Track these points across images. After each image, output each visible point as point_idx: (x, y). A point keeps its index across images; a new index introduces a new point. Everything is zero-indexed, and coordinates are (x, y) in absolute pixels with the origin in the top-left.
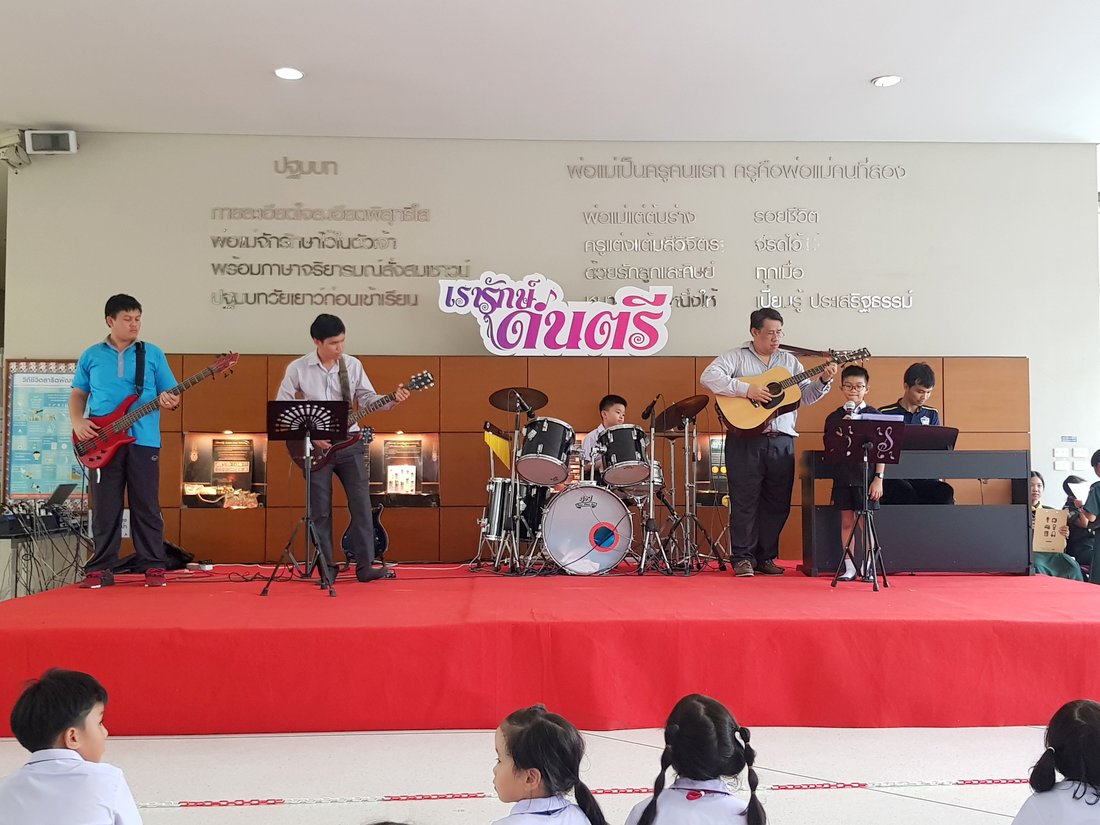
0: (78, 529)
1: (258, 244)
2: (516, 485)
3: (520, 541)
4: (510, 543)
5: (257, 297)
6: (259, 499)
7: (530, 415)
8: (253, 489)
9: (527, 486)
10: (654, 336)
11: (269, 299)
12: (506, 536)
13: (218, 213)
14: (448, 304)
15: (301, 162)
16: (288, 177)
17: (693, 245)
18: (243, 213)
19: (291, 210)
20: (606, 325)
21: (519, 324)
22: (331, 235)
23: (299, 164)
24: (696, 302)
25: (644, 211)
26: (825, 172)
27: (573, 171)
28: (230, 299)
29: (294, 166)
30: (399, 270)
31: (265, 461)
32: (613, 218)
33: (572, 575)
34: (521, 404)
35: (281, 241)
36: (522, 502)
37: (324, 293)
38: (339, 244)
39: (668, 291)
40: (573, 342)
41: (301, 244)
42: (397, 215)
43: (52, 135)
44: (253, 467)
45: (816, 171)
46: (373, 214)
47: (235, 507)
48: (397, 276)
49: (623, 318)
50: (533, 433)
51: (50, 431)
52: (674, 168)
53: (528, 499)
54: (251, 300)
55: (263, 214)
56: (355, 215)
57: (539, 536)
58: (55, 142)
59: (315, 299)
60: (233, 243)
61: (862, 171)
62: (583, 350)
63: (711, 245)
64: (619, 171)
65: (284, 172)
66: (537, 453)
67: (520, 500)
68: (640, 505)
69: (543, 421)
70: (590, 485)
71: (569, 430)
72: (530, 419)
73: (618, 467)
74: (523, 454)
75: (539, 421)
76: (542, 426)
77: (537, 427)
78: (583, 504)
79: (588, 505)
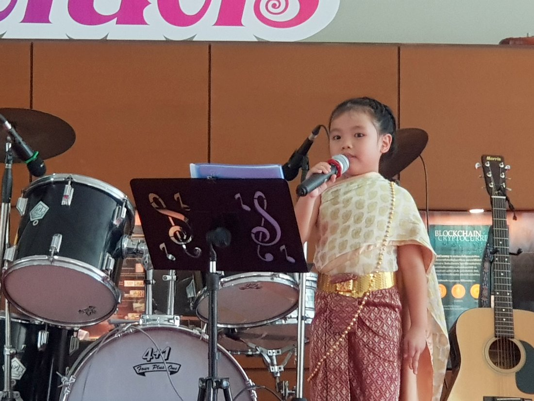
7: (35, 170)
9: (26, 326)
36: (16, 362)
50: (41, 210)
53: (30, 355)
66: (49, 254)
67: (12, 356)
68: (276, 369)
69: (61, 184)
70: (167, 324)
71: (119, 203)
72: (35, 179)
73: (226, 285)
74: (18, 255)
75: (56, 183)
76: (61, 195)
77: (50, 197)
78: (151, 367)
79: (161, 369)
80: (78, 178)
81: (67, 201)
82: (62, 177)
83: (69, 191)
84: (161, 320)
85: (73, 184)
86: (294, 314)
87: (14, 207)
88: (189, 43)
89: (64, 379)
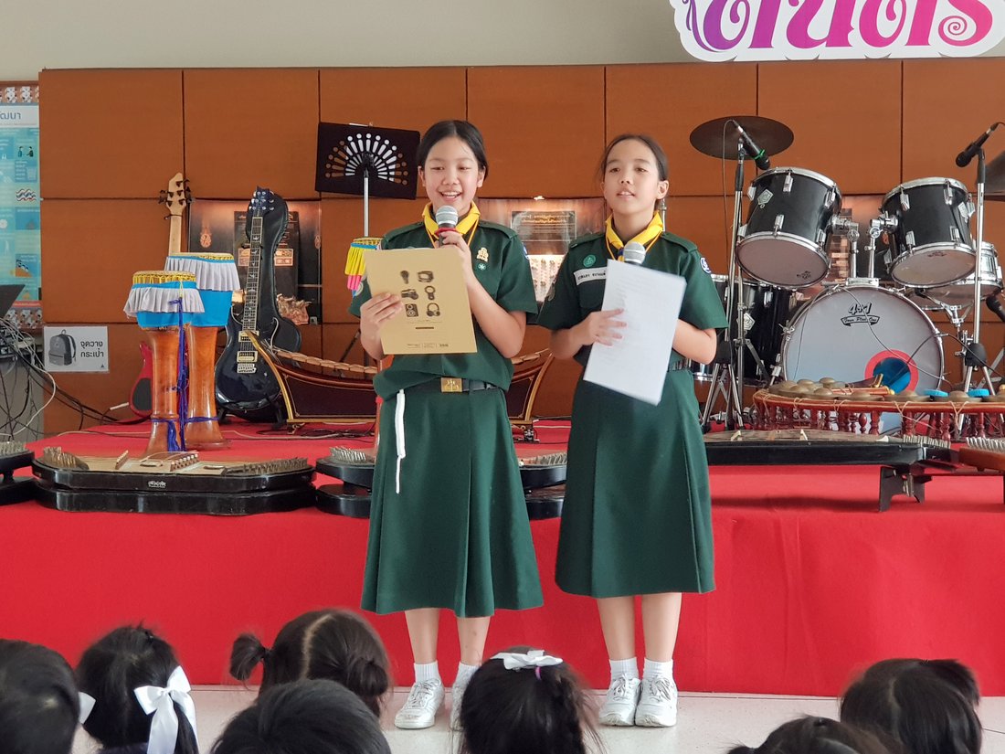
2: (736, 286)
6: (312, 311)
7: (761, 164)
8: (301, 294)
9: (756, 288)
34: (747, 146)
36: (747, 316)
44: (299, 257)
50: (767, 196)
53: (758, 311)
57: (776, 372)
66: (773, 230)
67: (744, 312)
68: (956, 321)
69: (784, 175)
70: (867, 285)
71: (830, 189)
72: (761, 172)
73: (917, 253)
74: (749, 232)
75: (777, 174)
76: (783, 184)
77: (773, 185)
78: (855, 319)
79: (864, 321)
80: (796, 171)
81: (788, 189)
82: (782, 170)
83: (789, 180)
84: (863, 282)
85: (792, 175)
86: (972, 276)
87: (745, 195)
88: (886, 61)
89: (785, 329)
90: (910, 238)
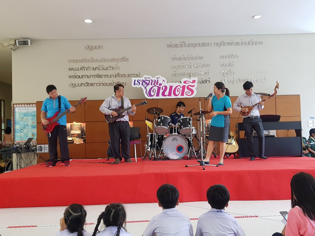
0: (34, 150)
1: (81, 70)
2: (155, 135)
3: (157, 151)
4: (154, 151)
5: (81, 84)
6: (84, 141)
7: (158, 115)
8: (82, 138)
9: (158, 135)
10: (192, 92)
11: (85, 85)
12: (152, 149)
13: (70, 61)
14: (134, 85)
15: (93, 46)
16: (89, 51)
17: (203, 66)
18: (77, 61)
19: (90, 60)
20: (179, 89)
21: (154, 90)
22: (101, 66)
23: (92, 47)
24: (204, 82)
25: (189, 57)
26: (240, 44)
27: (169, 46)
28: (74, 85)
29: (91, 47)
30: (121, 76)
31: (85, 130)
32: (180, 59)
33: (171, 160)
34: (156, 112)
35: (87, 69)
36: (157, 140)
37: (100, 83)
38: (104, 69)
39: (196, 79)
40: (170, 94)
41: (93, 69)
42: (120, 60)
43: (24, 41)
44: (82, 132)
45: (237, 44)
46: (113, 60)
47: (77, 143)
48: (120, 77)
49: (184, 87)
51: (26, 123)
52: (197, 44)
53: (158, 139)
54: (80, 85)
55: (82, 61)
56: (108, 60)
57: (162, 149)
58: (24, 43)
59: (97, 85)
60: (74, 70)
61: (251, 43)
62: (173, 96)
63: (208, 66)
64: (181, 46)
65: (88, 49)
66: (160, 126)
67: (156, 139)
68: (190, 140)
69: (162, 117)
73: (183, 129)
74: (157, 126)
79: (175, 140)
88: (177, 98)
89: (163, 142)
90: (182, 127)
